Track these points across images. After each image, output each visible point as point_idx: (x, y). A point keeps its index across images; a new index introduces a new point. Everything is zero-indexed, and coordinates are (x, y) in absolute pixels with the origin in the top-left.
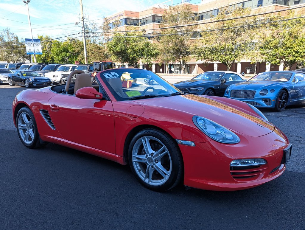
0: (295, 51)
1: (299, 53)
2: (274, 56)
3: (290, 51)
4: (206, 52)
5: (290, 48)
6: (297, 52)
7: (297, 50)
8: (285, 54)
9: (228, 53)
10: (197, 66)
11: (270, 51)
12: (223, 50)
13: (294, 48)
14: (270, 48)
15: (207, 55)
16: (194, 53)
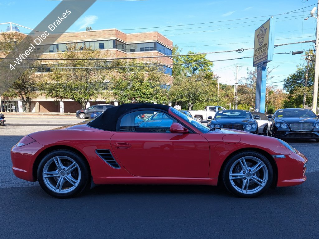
0: (143, 93)
1: (146, 95)
2: (126, 97)
3: (139, 93)
4: (57, 89)
5: (138, 90)
6: (144, 94)
7: (145, 93)
8: (135, 96)
9: (83, 91)
10: (37, 104)
11: (122, 92)
12: (77, 88)
13: (142, 91)
14: (122, 89)
15: (59, 92)
16: (42, 88)
